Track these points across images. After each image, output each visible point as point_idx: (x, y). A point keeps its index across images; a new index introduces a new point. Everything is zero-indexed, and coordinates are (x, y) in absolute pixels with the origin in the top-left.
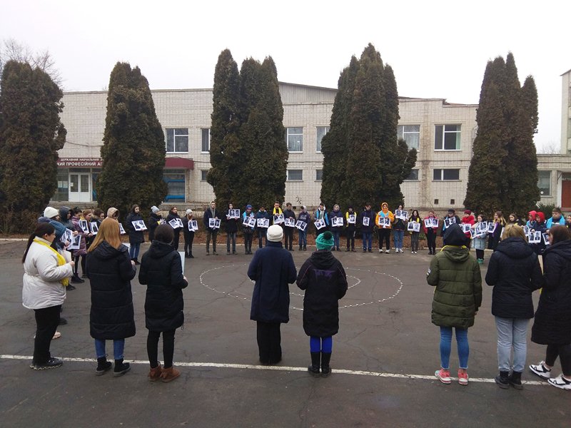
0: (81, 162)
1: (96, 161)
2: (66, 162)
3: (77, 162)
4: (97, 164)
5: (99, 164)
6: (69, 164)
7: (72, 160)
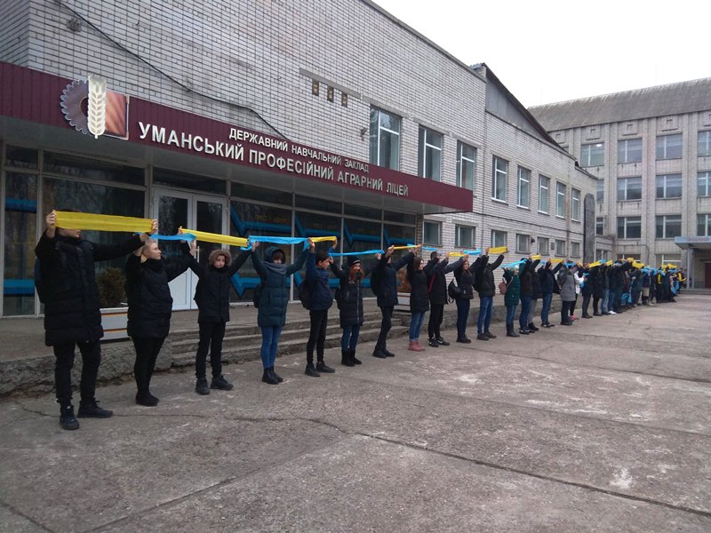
0: (295, 157)
1: (333, 166)
2: (247, 145)
6: (261, 156)
7: (268, 142)
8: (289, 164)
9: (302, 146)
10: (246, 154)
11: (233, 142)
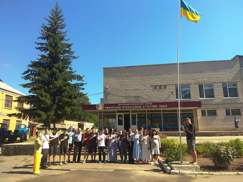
0: (132, 106)
1: (141, 105)
2: (121, 106)
3: (129, 106)
4: (142, 107)
5: (144, 107)
6: (124, 107)
7: (126, 105)
9: (133, 103)
10: (121, 107)
11: (119, 106)
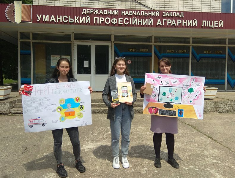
4: (155, 22)
5: (159, 22)
6: (100, 20)
8: (119, 21)
9: (128, 10)
10: (92, 20)
